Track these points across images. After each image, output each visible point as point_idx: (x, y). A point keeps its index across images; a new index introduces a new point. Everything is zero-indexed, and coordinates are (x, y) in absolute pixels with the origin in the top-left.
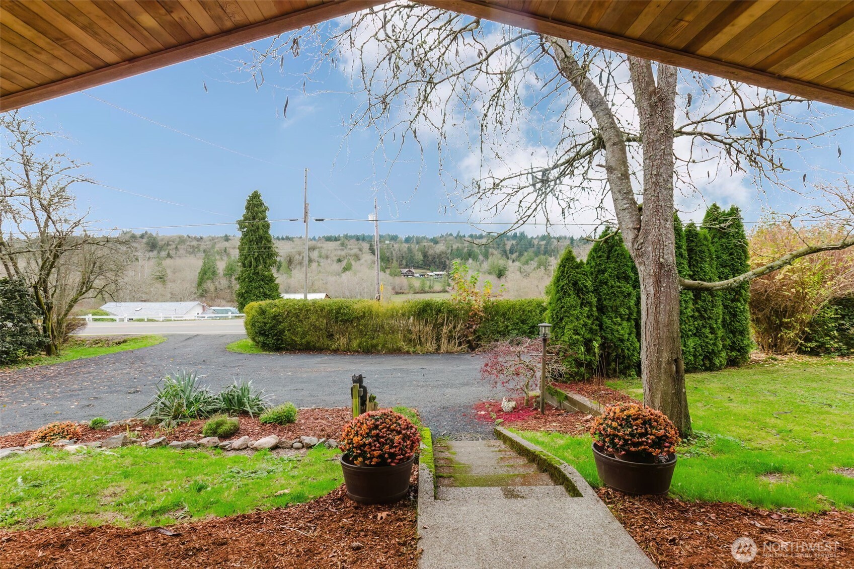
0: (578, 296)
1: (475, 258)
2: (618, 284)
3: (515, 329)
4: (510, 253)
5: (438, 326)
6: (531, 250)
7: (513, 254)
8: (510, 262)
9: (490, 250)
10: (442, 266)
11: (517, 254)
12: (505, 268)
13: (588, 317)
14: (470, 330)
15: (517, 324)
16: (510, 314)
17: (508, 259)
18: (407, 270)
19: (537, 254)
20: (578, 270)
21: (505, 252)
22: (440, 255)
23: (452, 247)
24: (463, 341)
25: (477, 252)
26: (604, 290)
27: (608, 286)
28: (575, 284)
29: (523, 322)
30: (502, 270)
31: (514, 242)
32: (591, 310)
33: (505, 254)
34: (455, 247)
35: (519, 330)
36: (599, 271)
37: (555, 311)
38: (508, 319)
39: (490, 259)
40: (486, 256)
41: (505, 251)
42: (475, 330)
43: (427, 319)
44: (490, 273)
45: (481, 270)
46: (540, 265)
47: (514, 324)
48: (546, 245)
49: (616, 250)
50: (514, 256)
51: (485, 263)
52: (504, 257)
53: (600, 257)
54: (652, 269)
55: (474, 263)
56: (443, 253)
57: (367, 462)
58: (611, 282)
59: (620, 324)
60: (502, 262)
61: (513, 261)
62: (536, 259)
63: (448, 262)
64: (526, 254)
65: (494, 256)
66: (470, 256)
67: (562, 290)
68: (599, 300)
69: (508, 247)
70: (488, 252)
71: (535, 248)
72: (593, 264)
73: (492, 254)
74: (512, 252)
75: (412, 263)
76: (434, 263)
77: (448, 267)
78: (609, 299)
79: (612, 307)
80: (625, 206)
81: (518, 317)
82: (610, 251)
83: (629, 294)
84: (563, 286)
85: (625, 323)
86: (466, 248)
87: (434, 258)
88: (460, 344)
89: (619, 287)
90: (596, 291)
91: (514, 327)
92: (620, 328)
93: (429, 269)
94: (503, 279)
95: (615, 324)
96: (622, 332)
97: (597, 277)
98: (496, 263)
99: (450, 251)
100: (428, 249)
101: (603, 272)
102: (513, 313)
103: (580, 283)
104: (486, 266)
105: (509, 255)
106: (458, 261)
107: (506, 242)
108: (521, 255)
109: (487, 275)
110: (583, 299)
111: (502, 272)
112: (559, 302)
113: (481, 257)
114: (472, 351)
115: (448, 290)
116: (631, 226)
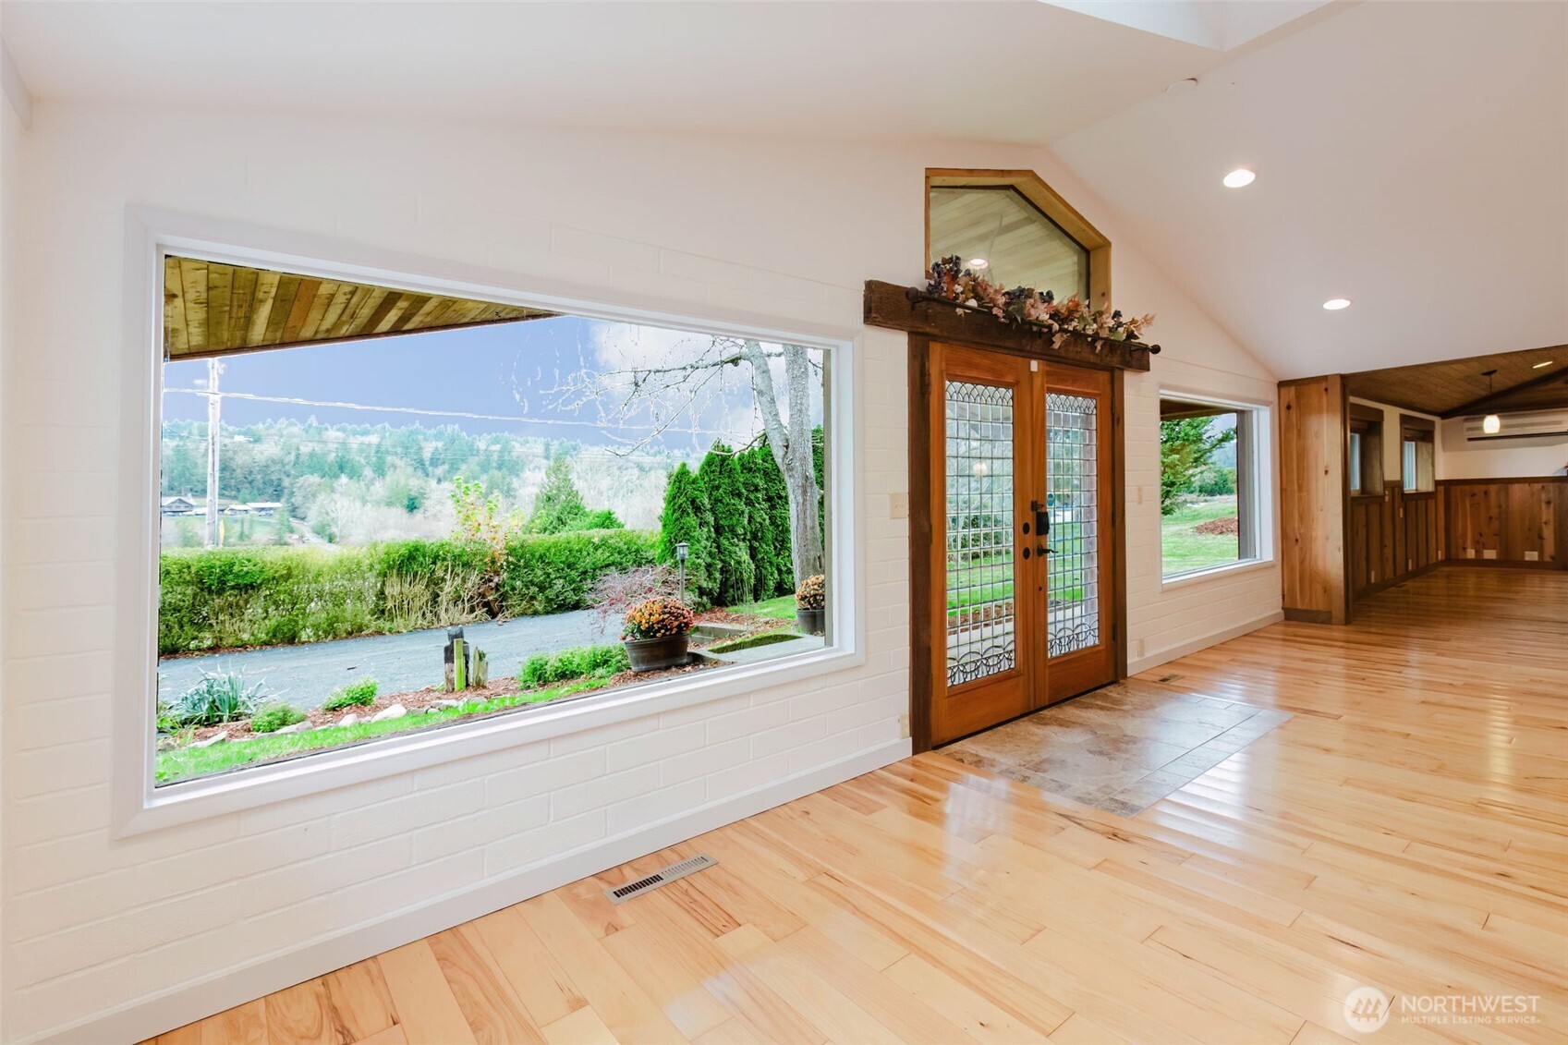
0: (696, 515)
1: (354, 474)
2: (732, 501)
3: (560, 577)
4: (431, 465)
5: (434, 583)
6: (474, 461)
7: (437, 466)
8: (433, 483)
9: (389, 459)
10: (270, 490)
11: (446, 467)
12: (422, 494)
13: (707, 539)
14: (491, 584)
15: (563, 569)
16: (551, 557)
17: (427, 475)
18: (176, 498)
19: (485, 467)
20: (694, 486)
21: (422, 463)
22: (267, 466)
23: (298, 449)
24: (478, 604)
25: (359, 462)
26: (720, 507)
27: (723, 503)
28: (693, 502)
29: (570, 566)
30: (416, 498)
31: (440, 445)
32: (709, 531)
33: (420, 465)
34: (305, 449)
35: (565, 578)
36: (713, 488)
37: (674, 534)
38: (549, 564)
39: (390, 477)
40: (380, 470)
41: (422, 460)
42: (497, 585)
43: (417, 573)
44: (390, 504)
45: (368, 498)
46: (492, 488)
47: (558, 571)
48: (501, 451)
49: (728, 465)
50: (440, 471)
51: (378, 485)
52: (420, 473)
53: (713, 472)
54: (800, 481)
55: (353, 485)
56: (273, 461)
57: (668, 633)
58: (726, 500)
59: (737, 545)
60: (415, 483)
61: (439, 481)
62: (484, 477)
63: (286, 482)
64: (464, 467)
65: (398, 470)
66: (341, 469)
67: (679, 508)
68: (715, 520)
69: (427, 455)
70: (384, 462)
71: (482, 457)
72: (706, 479)
73: (395, 467)
74: (435, 462)
75: (188, 482)
76: (250, 483)
77: (286, 491)
78: (725, 518)
79: (728, 527)
80: (775, 427)
81: (563, 559)
82: (721, 465)
83: (743, 512)
84: (681, 504)
85: (741, 544)
86: (333, 455)
87: (251, 473)
88: (472, 610)
89: (734, 505)
90: (713, 510)
91: (558, 575)
92: (737, 549)
93: (235, 498)
94: (418, 515)
95: (733, 545)
96: (739, 553)
97: (711, 494)
98: (402, 483)
99: (292, 457)
100: (235, 452)
101: (717, 488)
102: (555, 554)
103: (698, 500)
104: (379, 489)
105: (430, 469)
106: (314, 479)
107: (423, 444)
108: (454, 468)
109: (384, 509)
110: (701, 519)
111: (416, 502)
112: (677, 523)
113: (368, 472)
114: (493, 618)
115: (290, 541)
116: (780, 444)
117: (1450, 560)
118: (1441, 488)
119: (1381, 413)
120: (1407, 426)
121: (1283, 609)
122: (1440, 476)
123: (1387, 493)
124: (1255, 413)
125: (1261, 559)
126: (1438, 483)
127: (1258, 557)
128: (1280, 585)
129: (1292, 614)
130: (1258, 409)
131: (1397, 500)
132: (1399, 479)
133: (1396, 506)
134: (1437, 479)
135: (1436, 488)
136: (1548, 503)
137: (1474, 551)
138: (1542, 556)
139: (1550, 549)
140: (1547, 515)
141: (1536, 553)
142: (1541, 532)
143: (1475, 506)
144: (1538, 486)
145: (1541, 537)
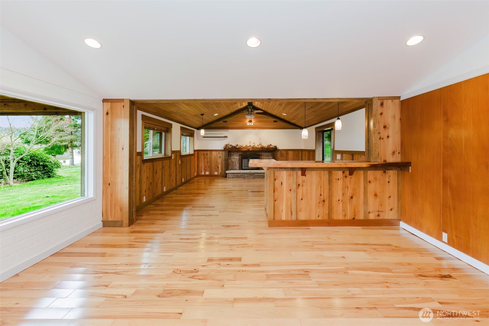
117: (198, 176)
118: (196, 152)
119: (171, 124)
120: (183, 131)
121: (102, 221)
122: (196, 149)
123: (173, 155)
124: (86, 114)
125: (88, 196)
126: (195, 151)
127: (86, 195)
128: (101, 208)
129: (106, 224)
130: (88, 112)
131: (178, 157)
132: (179, 150)
133: (178, 160)
134: (194, 149)
135: (194, 153)
136: (220, 157)
137: (204, 172)
138: (218, 173)
139: (220, 171)
140: (219, 161)
141: (217, 172)
142: (218, 166)
143: (204, 158)
144: (218, 152)
145: (218, 168)
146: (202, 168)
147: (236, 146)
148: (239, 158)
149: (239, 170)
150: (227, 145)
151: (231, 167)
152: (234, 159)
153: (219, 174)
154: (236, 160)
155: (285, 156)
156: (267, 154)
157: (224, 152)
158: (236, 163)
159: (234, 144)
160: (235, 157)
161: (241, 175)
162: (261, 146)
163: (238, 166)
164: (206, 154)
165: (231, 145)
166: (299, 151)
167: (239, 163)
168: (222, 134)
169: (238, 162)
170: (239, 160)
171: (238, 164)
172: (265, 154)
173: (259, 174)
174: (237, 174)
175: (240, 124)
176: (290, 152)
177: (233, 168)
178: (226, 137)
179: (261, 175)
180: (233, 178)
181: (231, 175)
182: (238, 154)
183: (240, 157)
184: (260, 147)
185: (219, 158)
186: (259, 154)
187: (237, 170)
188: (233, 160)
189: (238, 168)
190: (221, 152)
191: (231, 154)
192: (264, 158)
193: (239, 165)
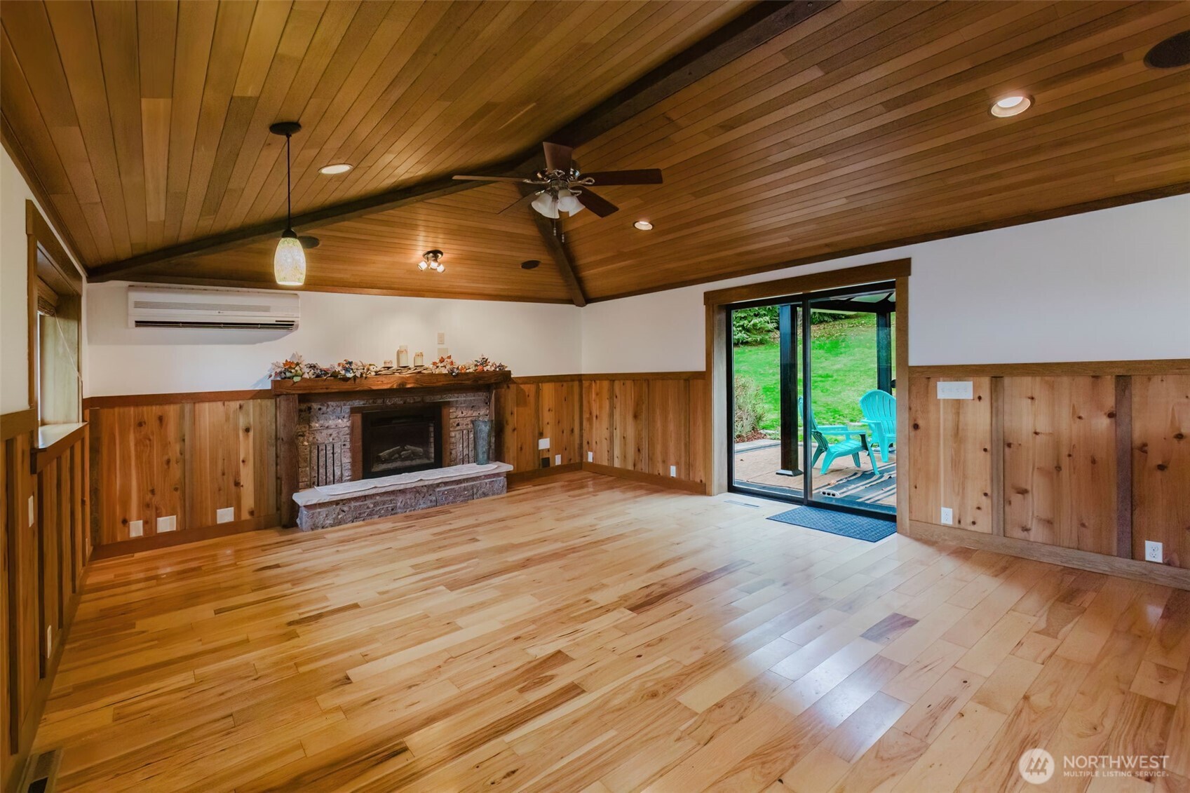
117: (104, 549)
134: (84, 397)
136: (247, 430)
137: (146, 523)
138: (238, 513)
139: (248, 501)
140: (246, 447)
141: (231, 509)
142: (238, 474)
143: (144, 442)
144: (234, 405)
145: (237, 484)
146: (125, 504)
147: (338, 369)
148: (352, 428)
149: (354, 478)
150: (289, 366)
151: (312, 469)
152: (325, 432)
153: (245, 516)
154: (334, 435)
155: (532, 399)
156: (470, 397)
157: (269, 403)
158: (337, 450)
159: (329, 362)
160: (331, 423)
161: (376, 504)
162: (449, 367)
163: (347, 460)
164: (153, 424)
165: (313, 367)
166: (573, 380)
167: (352, 450)
168: (267, 309)
169: (348, 446)
170: (352, 433)
171: (349, 454)
172: (462, 398)
173: (456, 487)
174: (358, 504)
175: (379, 264)
176: (547, 389)
177: (322, 477)
178: (287, 326)
179: (465, 489)
180: (340, 523)
181: (324, 511)
182: (347, 409)
183: (358, 417)
184: (445, 371)
185: (241, 434)
186: (438, 398)
187: (341, 480)
188: (320, 438)
189: (347, 474)
190: (251, 405)
191: (310, 408)
192: (460, 415)
193: (353, 458)
